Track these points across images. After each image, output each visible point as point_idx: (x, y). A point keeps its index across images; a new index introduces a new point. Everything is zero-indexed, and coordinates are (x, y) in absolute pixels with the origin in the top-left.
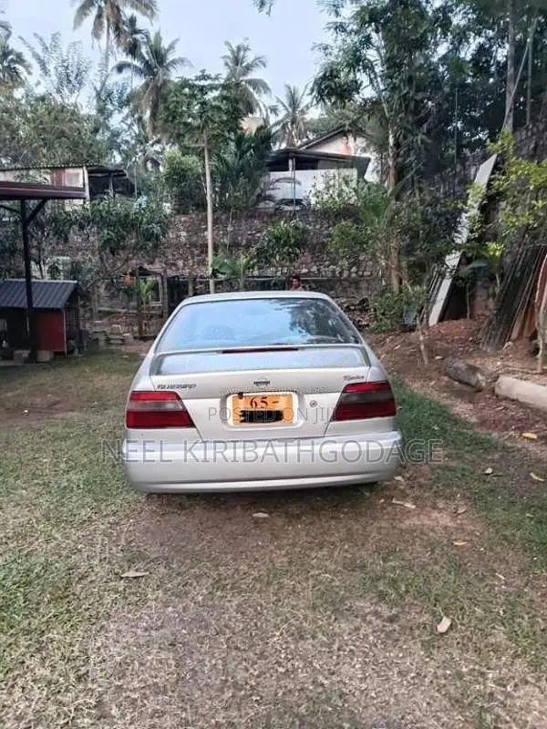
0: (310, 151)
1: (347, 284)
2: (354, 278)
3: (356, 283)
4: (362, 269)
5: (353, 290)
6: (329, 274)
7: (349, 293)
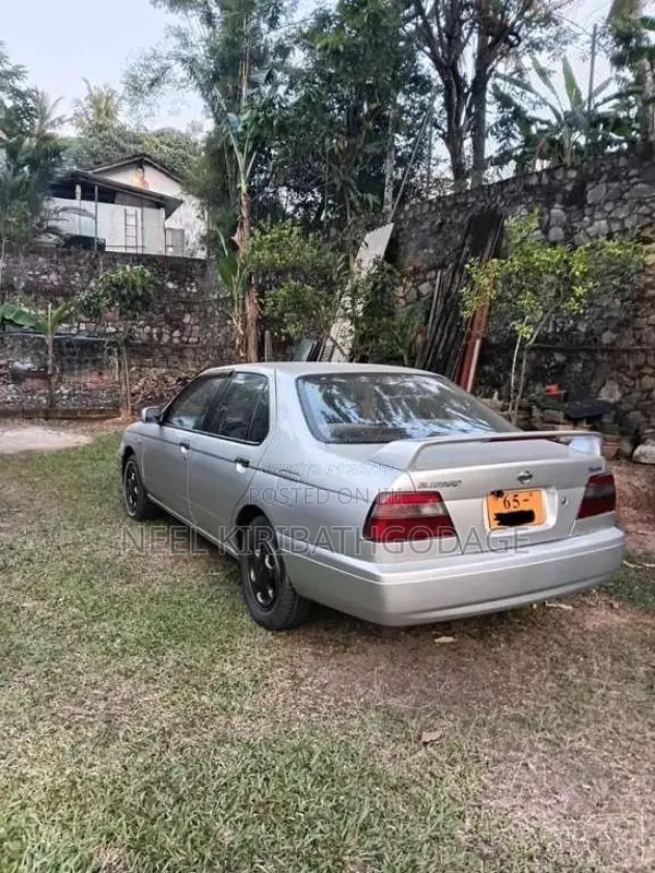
0: (98, 176)
1: (168, 351)
2: (177, 345)
3: (179, 351)
4: (187, 333)
5: (176, 358)
6: (145, 337)
7: (170, 363)
